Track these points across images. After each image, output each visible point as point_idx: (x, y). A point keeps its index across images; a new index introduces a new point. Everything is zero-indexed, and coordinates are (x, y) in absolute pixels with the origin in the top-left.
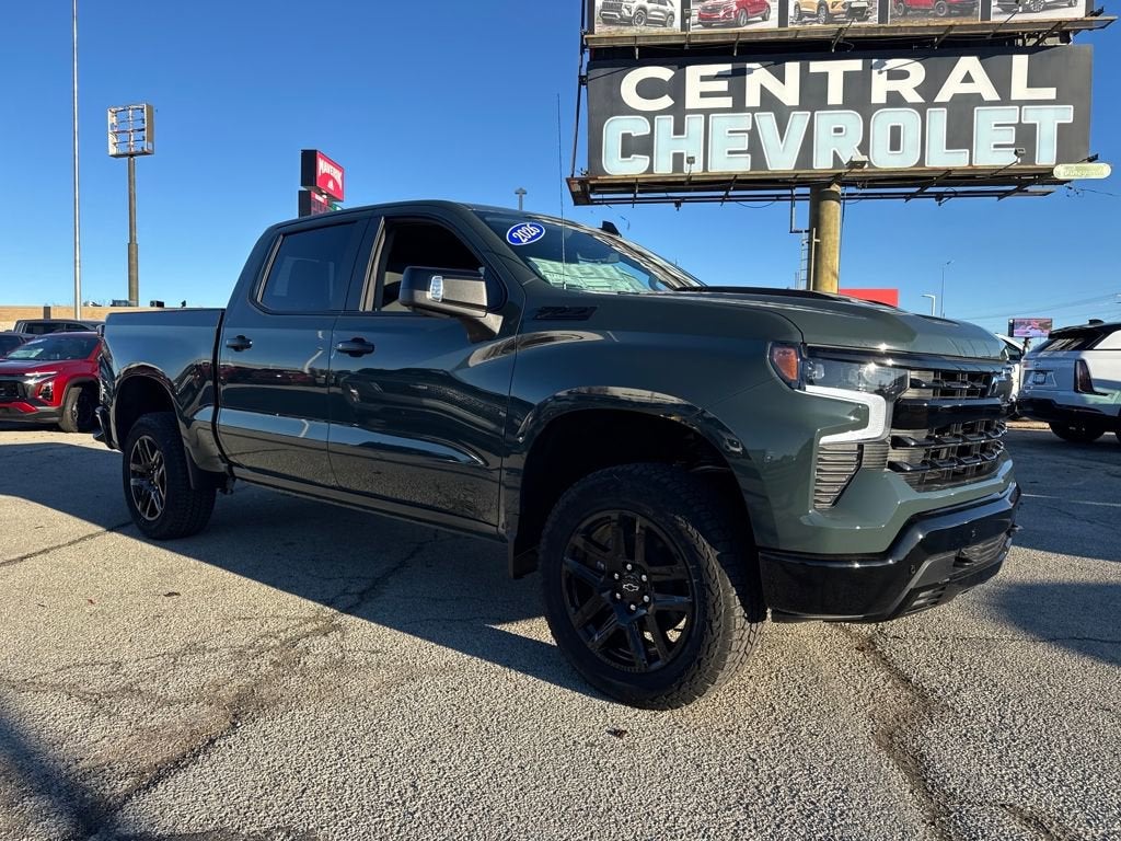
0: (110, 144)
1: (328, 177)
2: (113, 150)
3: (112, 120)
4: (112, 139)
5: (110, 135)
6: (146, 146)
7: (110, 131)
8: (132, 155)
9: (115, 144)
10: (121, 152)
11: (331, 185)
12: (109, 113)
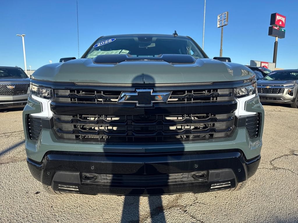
0: (218, 25)
1: (280, 20)
2: (218, 26)
3: (219, 18)
4: (218, 23)
5: (218, 22)
6: (226, 23)
7: (218, 21)
8: (222, 26)
9: (219, 24)
10: (220, 26)
11: (280, 23)
12: (218, 16)
